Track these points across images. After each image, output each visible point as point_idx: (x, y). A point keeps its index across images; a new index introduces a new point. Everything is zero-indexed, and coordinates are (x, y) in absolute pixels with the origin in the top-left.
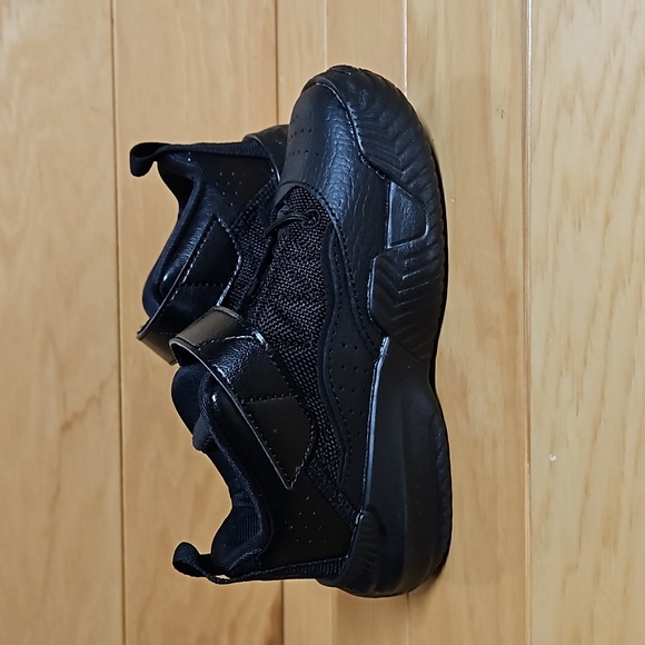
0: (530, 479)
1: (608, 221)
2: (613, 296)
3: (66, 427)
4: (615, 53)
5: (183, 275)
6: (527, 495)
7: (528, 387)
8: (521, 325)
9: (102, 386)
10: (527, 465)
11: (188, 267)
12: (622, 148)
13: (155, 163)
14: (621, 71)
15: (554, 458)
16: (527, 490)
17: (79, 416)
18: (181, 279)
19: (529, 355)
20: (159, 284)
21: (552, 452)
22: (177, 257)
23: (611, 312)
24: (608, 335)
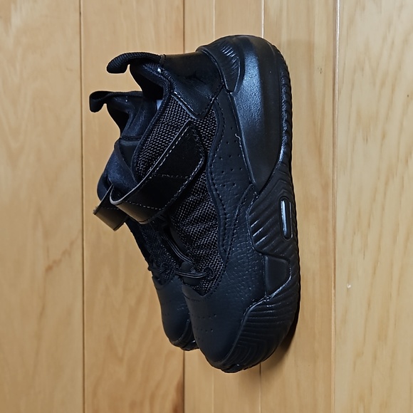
0: (335, 300)
1: (384, 137)
2: (387, 184)
3: (49, 269)
4: (389, 31)
6: (333, 310)
7: (335, 242)
8: (331, 203)
9: (72, 244)
10: (333, 291)
12: (393, 91)
13: (105, 105)
14: (393, 43)
15: (350, 286)
16: (333, 307)
17: (57, 263)
21: (348, 282)
23: (385, 194)
24: (383, 209)
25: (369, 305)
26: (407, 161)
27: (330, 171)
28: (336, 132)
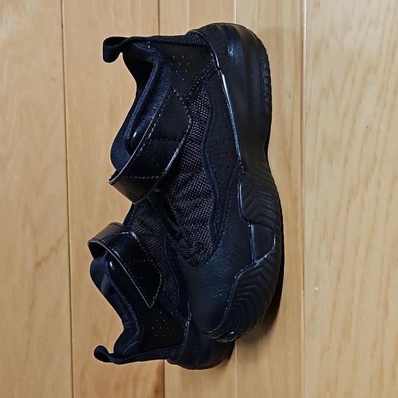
0: (304, 299)
1: (346, 160)
2: (349, 202)
3: (38, 265)
4: (351, 68)
5: (148, 132)
6: (302, 308)
7: (303, 249)
8: (299, 214)
10: (302, 292)
11: (152, 125)
12: (354, 121)
13: (121, 54)
14: (354, 79)
15: (317, 289)
16: (302, 305)
18: (147, 136)
19: (304, 232)
20: (130, 139)
21: (316, 285)
22: (143, 118)
23: (348, 211)
24: (346, 223)
25: (334, 307)
26: (367, 185)
27: (299, 185)
28: (303, 151)
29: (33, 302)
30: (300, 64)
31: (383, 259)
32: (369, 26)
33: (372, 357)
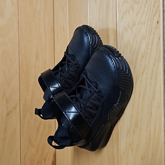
3: (8, 114)
9: (16, 105)
17: (11, 112)
25: (132, 117)
29: (6, 129)
30: (116, 37)
31: (149, 98)
32: (142, 24)
33: (146, 131)
